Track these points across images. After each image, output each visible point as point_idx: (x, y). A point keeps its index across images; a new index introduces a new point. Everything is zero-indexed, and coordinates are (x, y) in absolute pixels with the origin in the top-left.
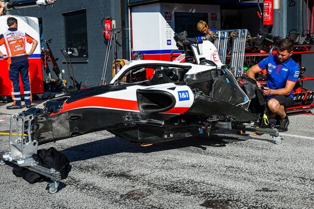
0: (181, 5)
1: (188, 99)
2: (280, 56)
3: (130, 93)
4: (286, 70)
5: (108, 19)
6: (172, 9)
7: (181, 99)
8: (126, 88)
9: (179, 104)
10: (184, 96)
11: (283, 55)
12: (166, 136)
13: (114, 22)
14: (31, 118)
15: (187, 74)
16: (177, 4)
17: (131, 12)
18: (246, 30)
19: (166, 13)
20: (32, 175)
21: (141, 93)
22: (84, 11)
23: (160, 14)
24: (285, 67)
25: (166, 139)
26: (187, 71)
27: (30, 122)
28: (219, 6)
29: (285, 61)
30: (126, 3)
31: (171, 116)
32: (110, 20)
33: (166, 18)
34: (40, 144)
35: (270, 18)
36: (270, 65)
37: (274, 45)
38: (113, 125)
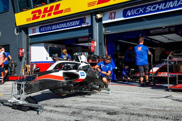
0: (52, 44)
1: (84, 75)
2: (107, 62)
3: (60, 73)
4: (108, 67)
5: (21, 48)
6: (48, 45)
7: (82, 76)
8: (59, 71)
9: (81, 78)
10: (82, 74)
11: (108, 62)
12: (72, 91)
13: (23, 50)
14: (24, 83)
15: (79, 66)
16: (50, 44)
17: (31, 46)
18: (87, 53)
19: (46, 47)
20: (25, 108)
21: (64, 73)
22: (9, 45)
23: (44, 47)
24: (107, 66)
25: (71, 92)
26: (79, 65)
27: (24, 85)
28: (65, 46)
29: (108, 64)
30: (29, 42)
31: (77, 83)
32: (22, 49)
33: (46, 49)
34: (27, 94)
35: (93, 49)
36: (102, 65)
37: (97, 58)
38: (54, 86)
